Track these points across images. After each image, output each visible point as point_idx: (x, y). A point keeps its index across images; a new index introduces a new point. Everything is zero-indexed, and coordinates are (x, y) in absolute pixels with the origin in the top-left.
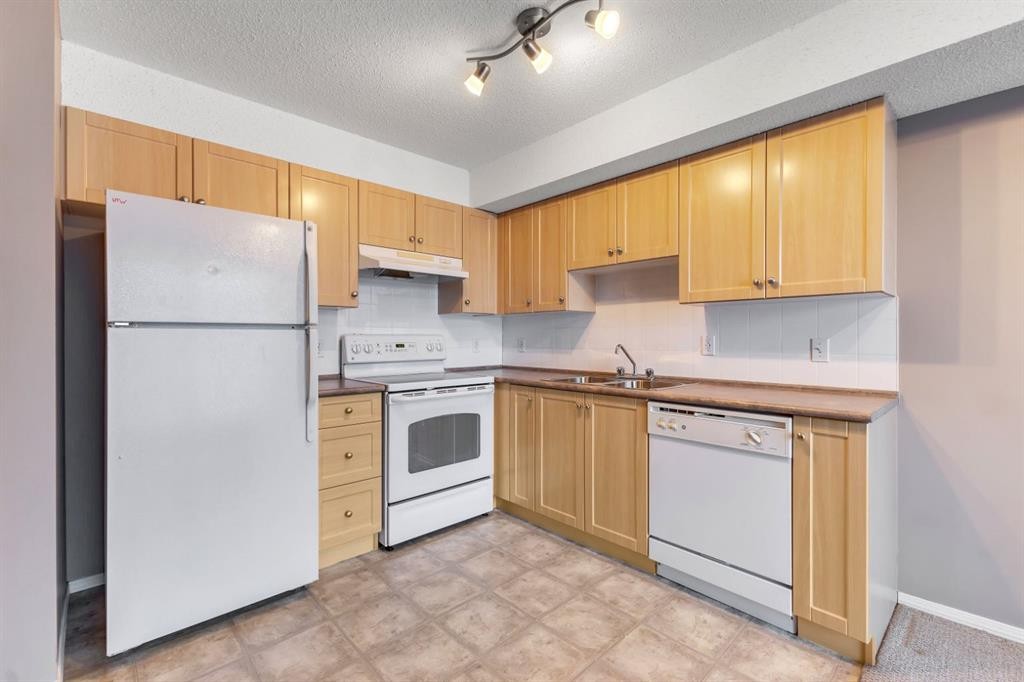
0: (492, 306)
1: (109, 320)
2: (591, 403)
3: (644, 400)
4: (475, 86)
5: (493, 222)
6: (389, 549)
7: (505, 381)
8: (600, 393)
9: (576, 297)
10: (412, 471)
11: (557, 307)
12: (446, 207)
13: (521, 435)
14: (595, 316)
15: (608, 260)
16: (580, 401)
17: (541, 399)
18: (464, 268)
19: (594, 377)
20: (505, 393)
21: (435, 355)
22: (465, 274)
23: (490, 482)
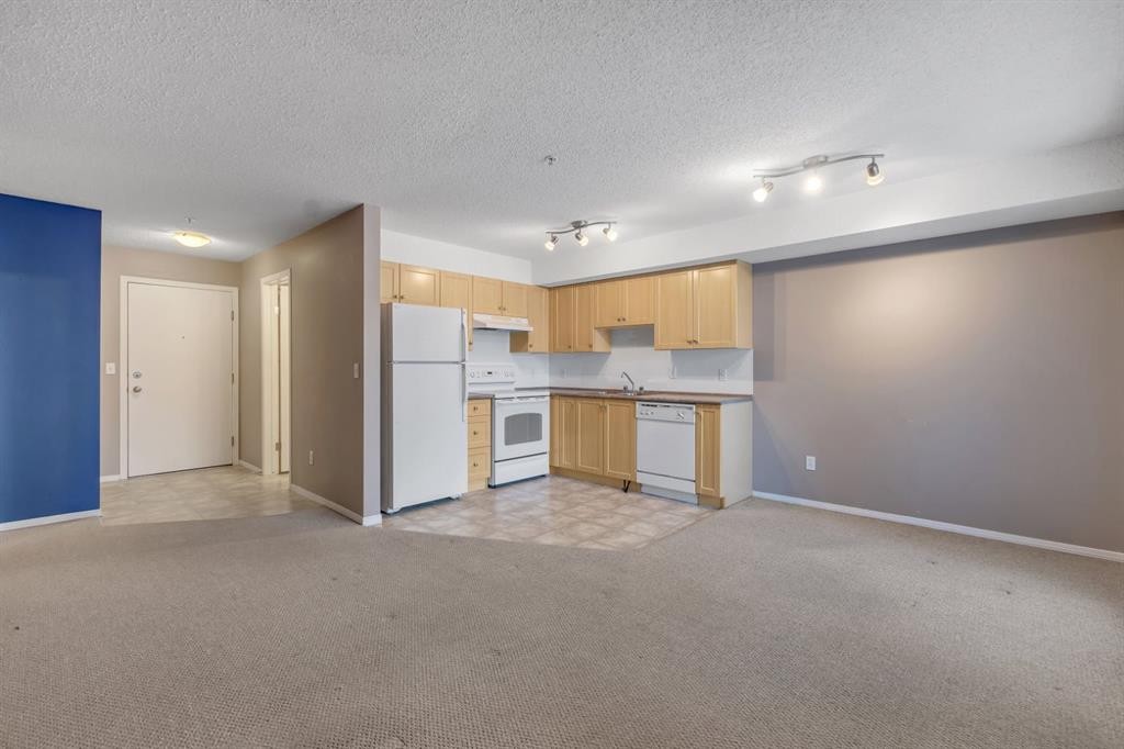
0: (545, 347)
1: (394, 359)
2: (607, 403)
3: (633, 400)
4: (550, 246)
5: (545, 293)
6: (495, 487)
7: (557, 394)
8: (612, 398)
9: (600, 344)
10: (507, 444)
11: (588, 349)
12: (519, 287)
13: (566, 428)
14: (611, 356)
15: (617, 324)
16: (601, 403)
17: (579, 404)
18: (530, 324)
19: (608, 391)
20: (556, 401)
21: (510, 379)
22: (531, 329)
23: (548, 455)
